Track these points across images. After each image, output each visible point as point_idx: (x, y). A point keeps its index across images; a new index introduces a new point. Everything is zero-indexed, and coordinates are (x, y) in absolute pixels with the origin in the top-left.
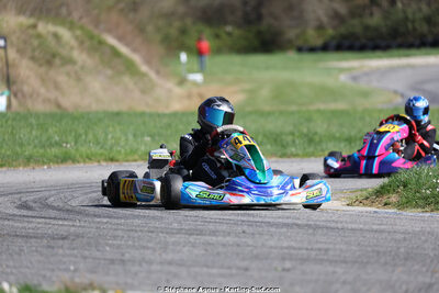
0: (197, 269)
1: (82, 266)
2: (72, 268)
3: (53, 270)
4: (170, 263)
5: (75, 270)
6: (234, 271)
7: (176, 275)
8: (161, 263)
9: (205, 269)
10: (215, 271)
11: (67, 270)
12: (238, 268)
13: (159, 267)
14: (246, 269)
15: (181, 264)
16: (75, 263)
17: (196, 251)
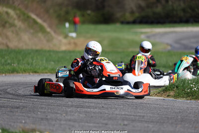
0: (83, 124)
1: (28, 121)
2: (23, 122)
3: (14, 122)
4: (70, 120)
5: (25, 123)
6: (101, 125)
7: (73, 126)
8: (66, 120)
9: (87, 124)
10: (91, 125)
11: (21, 122)
12: (103, 124)
13: (64, 122)
14: (106, 124)
15: (75, 121)
16: (24, 119)
17: (81, 115)
